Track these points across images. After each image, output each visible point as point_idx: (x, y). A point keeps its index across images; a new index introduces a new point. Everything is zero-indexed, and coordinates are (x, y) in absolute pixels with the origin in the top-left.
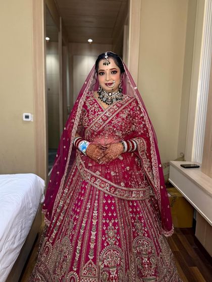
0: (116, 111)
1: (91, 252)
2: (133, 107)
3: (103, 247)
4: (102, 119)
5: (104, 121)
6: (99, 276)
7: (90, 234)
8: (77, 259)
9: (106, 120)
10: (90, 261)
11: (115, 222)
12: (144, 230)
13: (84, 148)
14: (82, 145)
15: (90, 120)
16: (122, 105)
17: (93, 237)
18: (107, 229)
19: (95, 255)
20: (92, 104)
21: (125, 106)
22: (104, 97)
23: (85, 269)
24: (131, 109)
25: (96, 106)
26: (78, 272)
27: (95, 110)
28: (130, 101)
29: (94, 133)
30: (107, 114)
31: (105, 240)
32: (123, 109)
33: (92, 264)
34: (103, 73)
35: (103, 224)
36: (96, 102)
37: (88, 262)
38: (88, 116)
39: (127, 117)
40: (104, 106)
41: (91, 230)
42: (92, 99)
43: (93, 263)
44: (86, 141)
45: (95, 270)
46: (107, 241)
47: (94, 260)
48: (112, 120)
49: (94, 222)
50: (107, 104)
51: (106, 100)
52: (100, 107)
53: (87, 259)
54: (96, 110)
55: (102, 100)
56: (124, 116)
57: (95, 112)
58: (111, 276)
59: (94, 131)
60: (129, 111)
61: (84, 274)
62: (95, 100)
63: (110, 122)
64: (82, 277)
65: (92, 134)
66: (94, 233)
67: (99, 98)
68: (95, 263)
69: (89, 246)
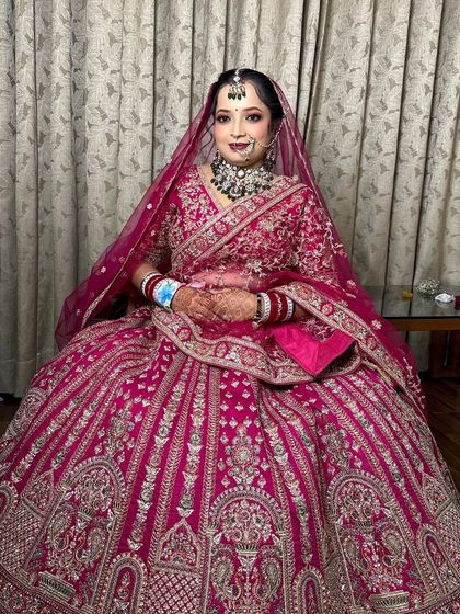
0: (249, 214)
1: (186, 498)
2: (296, 206)
3: (219, 489)
4: (215, 230)
5: (220, 235)
6: (205, 567)
7: (186, 451)
8: (141, 517)
9: (223, 235)
10: (183, 522)
11: (253, 426)
12: (350, 449)
13: (166, 296)
14: (160, 289)
15: (185, 234)
16: (266, 200)
17: (193, 459)
18: (230, 443)
19: (197, 506)
20: (194, 197)
21: (274, 202)
22: (224, 179)
23: (165, 545)
24: (290, 211)
25: (203, 201)
26: (143, 553)
27: (199, 210)
28: (288, 193)
29: (190, 264)
30: (228, 219)
31: (225, 471)
32: (270, 210)
33: (185, 532)
34: (225, 119)
35: (221, 430)
36: (205, 192)
37: (176, 526)
38: (181, 224)
39: (276, 230)
40: (223, 202)
41: (187, 439)
42: (194, 183)
43: (188, 528)
44: (171, 281)
45: (195, 551)
46: (231, 474)
47: (194, 521)
48: (238, 235)
49: (198, 422)
50: (229, 197)
51: (229, 189)
52: (212, 204)
53: (173, 517)
54: (204, 210)
55: (219, 189)
56: (269, 227)
57: (199, 216)
58: (240, 570)
59: (192, 258)
60: (284, 216)
61: (163, 559)
62: (202, 187)
63: (233, 240)
64: (155, 568)
65: (187, 264)
66: (195, 448)
67: (213, 181)
68: (195, 530)
69: (180, 480)
